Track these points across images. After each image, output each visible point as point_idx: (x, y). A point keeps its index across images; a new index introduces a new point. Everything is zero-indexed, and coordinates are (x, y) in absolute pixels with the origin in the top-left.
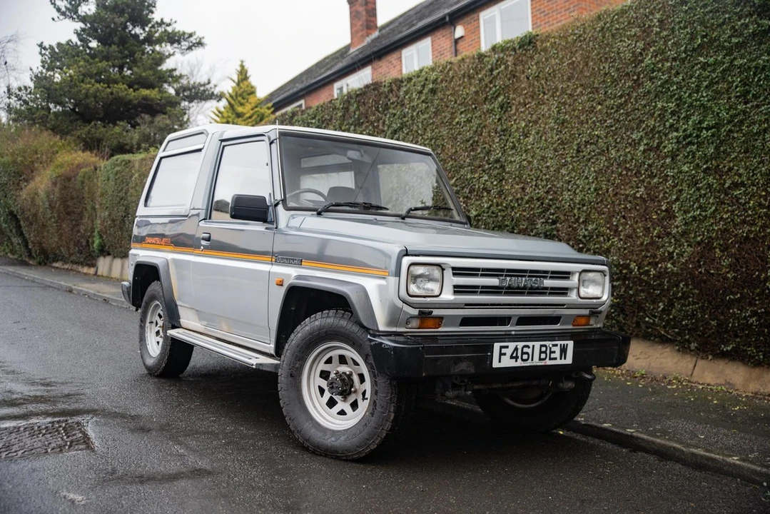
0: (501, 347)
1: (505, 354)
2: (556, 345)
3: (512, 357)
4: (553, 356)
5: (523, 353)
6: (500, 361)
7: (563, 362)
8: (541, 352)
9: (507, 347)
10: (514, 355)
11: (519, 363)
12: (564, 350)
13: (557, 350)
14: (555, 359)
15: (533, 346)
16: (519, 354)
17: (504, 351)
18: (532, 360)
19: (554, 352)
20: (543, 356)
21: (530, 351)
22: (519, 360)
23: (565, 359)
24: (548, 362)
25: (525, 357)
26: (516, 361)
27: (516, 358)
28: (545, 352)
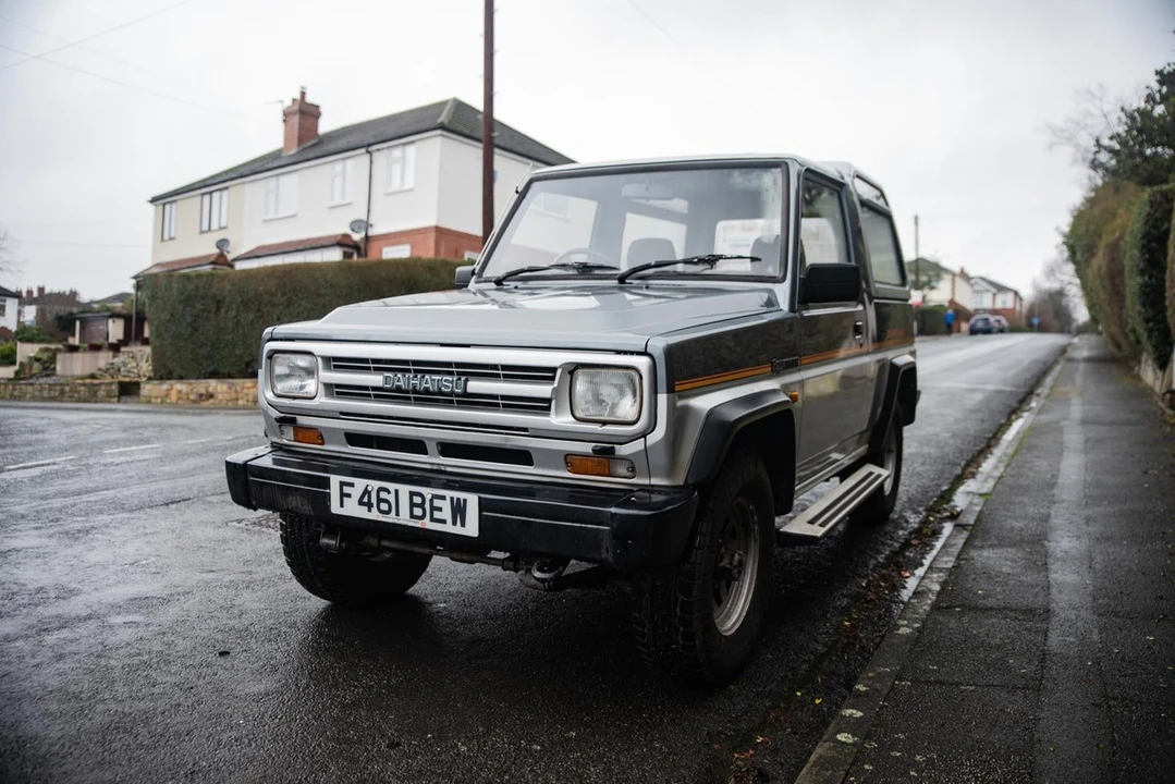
0: (342, 484)
1: (349, 496)
2: (443, 498)
3: (361, 503)
4: (437, 515)
5: (380, 500)
6: (342, 506)
7: (458, 530)
8: (413, 505)
9: (352, 485)
10: (366, 500)
11: (374, 515)
12: (459, 510)
13: (446, 506)
14: (443, 522)
15: (397, 491)
16: (374, 500)
17: (347, 490)
18: (397, 514)
19: (440, 509)
20: (418, 512)
21: (391, 498)
22: (374, 509)
23: (463, 525)
24: (428, 524)
25: (384, 507)
26: (369, 510)
27: (369, 505)
28: (422, 506)
